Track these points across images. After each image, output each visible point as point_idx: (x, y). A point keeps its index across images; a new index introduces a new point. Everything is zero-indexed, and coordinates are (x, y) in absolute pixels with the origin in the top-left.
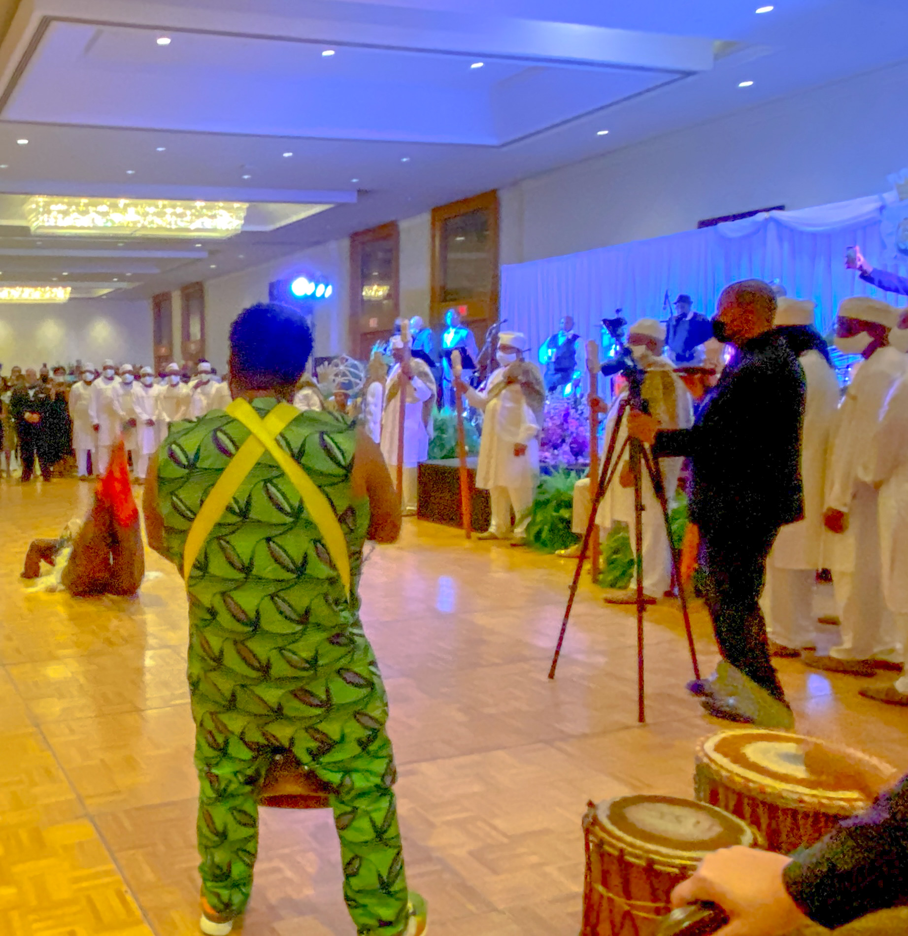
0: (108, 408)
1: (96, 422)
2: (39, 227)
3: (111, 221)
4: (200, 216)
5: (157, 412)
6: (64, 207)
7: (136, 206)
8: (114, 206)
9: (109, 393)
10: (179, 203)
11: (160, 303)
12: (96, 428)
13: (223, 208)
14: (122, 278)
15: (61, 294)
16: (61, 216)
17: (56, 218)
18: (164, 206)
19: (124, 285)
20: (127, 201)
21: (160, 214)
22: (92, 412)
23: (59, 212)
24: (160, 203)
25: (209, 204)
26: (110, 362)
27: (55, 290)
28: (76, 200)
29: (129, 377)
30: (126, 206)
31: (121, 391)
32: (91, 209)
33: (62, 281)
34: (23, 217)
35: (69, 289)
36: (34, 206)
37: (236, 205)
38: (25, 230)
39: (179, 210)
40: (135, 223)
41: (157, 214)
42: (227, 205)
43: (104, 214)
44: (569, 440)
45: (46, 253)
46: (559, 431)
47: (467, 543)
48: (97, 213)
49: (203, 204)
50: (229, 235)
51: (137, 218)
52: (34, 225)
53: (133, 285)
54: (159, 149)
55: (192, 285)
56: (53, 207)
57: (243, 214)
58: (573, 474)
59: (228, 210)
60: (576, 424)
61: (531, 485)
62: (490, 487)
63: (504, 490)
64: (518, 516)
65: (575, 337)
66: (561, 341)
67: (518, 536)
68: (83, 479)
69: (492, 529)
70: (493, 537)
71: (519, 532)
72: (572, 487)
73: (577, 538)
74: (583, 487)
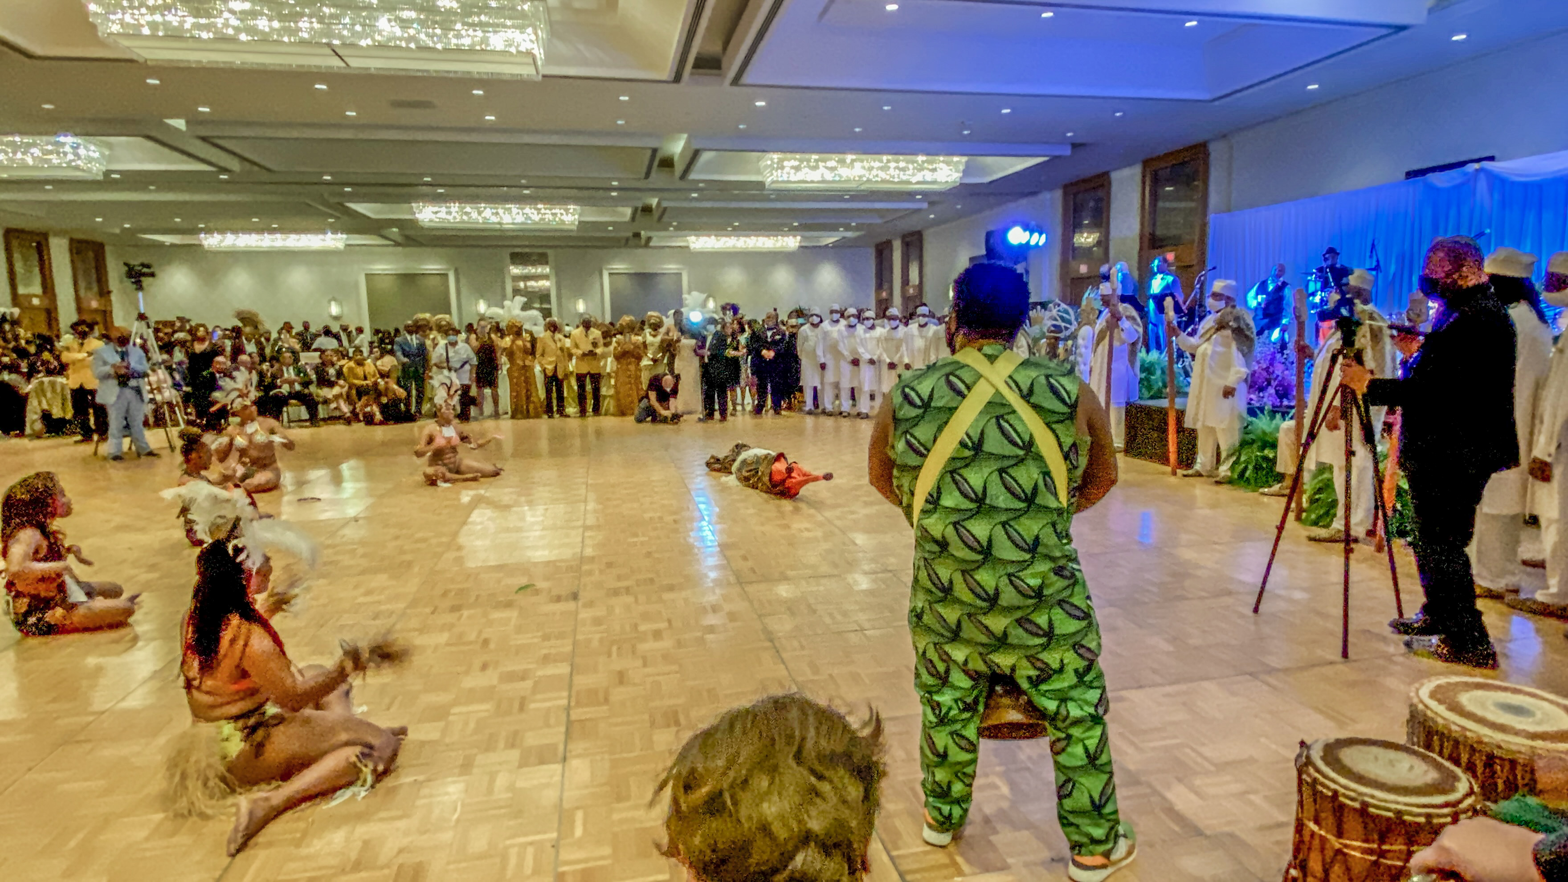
0: (834, 349)
1: (822, 361)
2: (773, 182)
3: (840, 176)
4: (921, 169)
5: (878, 352)
6: (797, 163)
7: (862, 161)
8: (842, 162)
9: (835, 335)
10: (901, 158)
11: (882, 251)
12: (823, 367)
13: (943, 162)
14: (848, 228)
15: (791, 242)
16: (793, 171)
17: (789, 173)
18: (888, 161)
19: (849, 234)
20: (854, 157)
21: (885, 168)
22: (820, 353)
23: (792, 167)
24: (885, 158)
25: (930, 158)
26: (836, 307)
27: (786, 239)
28: (807, 156)
29: (853, 320)
30: (853, 161)
31: (845, 333)
32: (821, 164)
33: (793, 230)
34: (759, 172)
35: (799, 238)
36: (769, 162)
37: (956, 159)
38: (761, 185)
39: (902, 164)
40: (860, 177)
41: (881, 169)
42: (947, 158)
43: (832, 169)
44: (1274, 383)
45: (779, 205)
46: (1265, 374)
47: (1173, 480)
48: (826, 168)
49: (924, 158)
50: (949, 187)
51: (863, 172)
52: (769, 180)
53: (857, 234)
54: (886, 108)
55: (912, 234)
56: (786, 163)
57: (962, 168)
58: (1278, 416)
59: (948, 163)
60: (1281, 367)
61: (1237, 425)
62: (1198, 426)
63: (1212, 431)
64: (1224, 455)
65: (1284, 284)
66: (1271, 288)
67: (1223, 474)
68: (810, 413)
69: (1197, 467)
70: (1199, 475)
71: (1224, 470)
72: (1277, 429)
73: (1281, 477)
74: (1289, 429)
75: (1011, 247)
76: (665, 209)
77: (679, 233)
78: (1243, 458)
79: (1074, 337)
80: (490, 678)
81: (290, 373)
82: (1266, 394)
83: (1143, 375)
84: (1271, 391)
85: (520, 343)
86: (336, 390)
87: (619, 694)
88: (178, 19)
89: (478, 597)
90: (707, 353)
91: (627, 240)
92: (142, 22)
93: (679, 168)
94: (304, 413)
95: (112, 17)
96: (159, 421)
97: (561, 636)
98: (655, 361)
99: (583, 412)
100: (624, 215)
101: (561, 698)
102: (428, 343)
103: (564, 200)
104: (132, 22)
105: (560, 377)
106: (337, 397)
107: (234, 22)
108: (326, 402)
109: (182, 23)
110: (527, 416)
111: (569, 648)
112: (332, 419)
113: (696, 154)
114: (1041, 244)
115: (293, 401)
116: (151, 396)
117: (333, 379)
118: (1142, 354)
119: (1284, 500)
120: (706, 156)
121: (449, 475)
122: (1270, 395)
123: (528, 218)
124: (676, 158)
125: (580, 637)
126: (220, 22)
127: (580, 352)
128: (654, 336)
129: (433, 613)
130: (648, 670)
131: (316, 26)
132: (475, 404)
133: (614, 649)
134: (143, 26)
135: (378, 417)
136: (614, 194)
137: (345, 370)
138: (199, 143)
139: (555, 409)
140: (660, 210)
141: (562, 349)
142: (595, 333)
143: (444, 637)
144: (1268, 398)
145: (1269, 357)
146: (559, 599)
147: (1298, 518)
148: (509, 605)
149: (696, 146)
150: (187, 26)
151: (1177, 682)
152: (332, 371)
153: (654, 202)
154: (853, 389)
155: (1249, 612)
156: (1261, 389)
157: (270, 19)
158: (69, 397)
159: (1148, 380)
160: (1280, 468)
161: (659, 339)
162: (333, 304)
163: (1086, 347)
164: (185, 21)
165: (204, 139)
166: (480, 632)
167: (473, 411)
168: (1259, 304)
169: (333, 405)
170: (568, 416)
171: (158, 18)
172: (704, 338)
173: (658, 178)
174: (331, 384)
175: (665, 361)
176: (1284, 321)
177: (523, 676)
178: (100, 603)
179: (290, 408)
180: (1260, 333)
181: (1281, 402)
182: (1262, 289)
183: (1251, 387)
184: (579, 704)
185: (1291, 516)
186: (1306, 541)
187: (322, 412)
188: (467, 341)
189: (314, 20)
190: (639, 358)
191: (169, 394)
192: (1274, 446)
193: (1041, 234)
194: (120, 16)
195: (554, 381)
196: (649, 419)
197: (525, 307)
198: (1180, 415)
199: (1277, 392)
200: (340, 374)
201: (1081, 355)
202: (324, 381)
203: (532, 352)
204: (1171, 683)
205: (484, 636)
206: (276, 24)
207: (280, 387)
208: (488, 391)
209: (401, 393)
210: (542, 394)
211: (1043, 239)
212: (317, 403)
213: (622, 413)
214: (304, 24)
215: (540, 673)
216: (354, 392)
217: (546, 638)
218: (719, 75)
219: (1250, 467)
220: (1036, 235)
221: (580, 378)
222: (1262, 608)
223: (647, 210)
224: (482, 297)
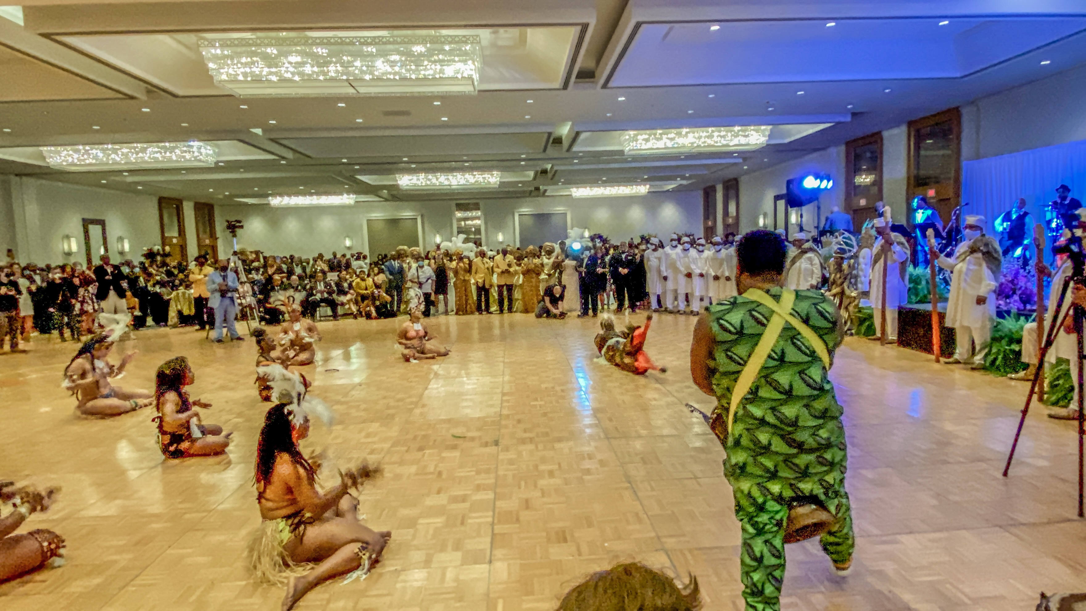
0: (673, 266)
1: (665, 274)
2: (630, 150)
3: (677, 143)
4: (736, 135)
5: (706, 268)
6: (647, 137)
7: (694, 133)
8: (679, 134)
9: (674, 256)
10: (722, 129)
11: (709, 193)
12: (665, 278)
13: (753, 130)
14: (683, 178)
15: (642, 190)
16: (644, 142)
17: (641, 144)
18: (713, 132)
19: (684, 182)
20: (688, 130)
21: (710, 137)
22: (663, 268)
23: (644, 140)
24: (710, 129)
25: (744, 128)
26: (674, 236)
27: (639, 187)
28: (654, 131)
29: (687, 246)
30: (687, 133)
31: (682, 255)
32: (664, 137)
33: (644, 181)
34: (620, 144)
35: (648, 186)
36: (627, 137)
37: (763, 127)
38: (621, 152)
39: (723, 133)
40: (692, 143)
41: (708, 137)
42: (756, 127)
43: (672, 139)
44: (1019, 292)
45: (633, 165)
46: (1010, 285)
47: (937, 366)
48: (668, 138)
49: (740, 128)
50: (757, 147)
51: (694, 140)
52: (627, 149)
53: (690, 182)
54: (711, 96)
55: (730, 180)
56: (639, 137)
57: (767, 133)
58: (1022, 318)
59: (757, 131)
60: (1024, 280)
61: (989, 325)
62: (957, 326)
63: (968, 329)
64: (978, 348)
65: (1026, 214)
66: (1014, 217)
67: (977, 362)
68: (655, 311)
69: (956, 356)
70: (957, 362)
71: (978, 359)
72: (1022, 328)
73: (1026, 366)
74: (1031, 329)
75: (806, 190)
76: (556, 171)
77: (564, 186)
78: (994, 350)
79: (856, 257)
80: (442, 499)
81: (321, 286)
82: (1012, 300)
83: (912, 285)
84: (1016, 298)
85: (461, 264)
86: (349, 297)
87: (525, 515)
88: (259, 69)
89: (435, 441)
90: (583, 270)
91: (531, 191)
92: (239, 72)
93: (566, 143)
94: (329, 311)
95: (222, 71)
96: (244, 317)
97: (488, 471)
98: (549, 275)
99: (501, 311)
100: (529, 176)
101: (487, 517)
102: (405, 265)
103: (489, 169)
104: (233, 73)
105: (487, 287)
106: (349, 301)
107: (291, 69)
108: (343, 304)
109: (261, 72)
110: (466, 313)
111: (493, 481)
112: (345, 315)
113: (578, 134)
114: (829, 187)
115: (323, 304)
116: (239, 301)
117: (347, 290)
118: (910, 269)
119: (1029, 384)
120: (583, 136)
121: (417, 355)
122: (1015, 301)
123: (467, 181)
124: (563, 138)
125: (501, 473)
126: (283, 69)
127: (500, 270)
128: (549, 259)
129: (407, 451)
130: (545, 500)
131: (340, 68)
132: (434, 306)
133: (523, 483)
134: (238, 75)
135: (374, 314)
136: (523, 163)
137: (354, 284)
138: (270, 142)
139: (483, 308)
140: (553, 172)
141: (488, 269)
142: (510, 258)
143: (413, 469)
144: (1014, 304)
145: (1013, 272)
146: (486, 444)
147: (1041, 399)
148: (454, 447)
149: (577, 129)
150: (264, 73)
151: (941, 530)
152: (346, 285)
153: (549, 166)
154: (687, 295)
155: (999, 475)
156: (1008, 297)
157: (313, 66)
158: (193, 302)
159: (916, 289)
160: (1025, 359)
161: (552, 260)
162: (347, 239)
163: (866, 265)
164: (263, 71)
165: (273, 140)
166: (436, 466)
167: (432, 310)
168: (1004, 229)
169: (347, 306)
170: (491, 313)
171: (248, 70)
172: (583, 260)
173: (552, 152)
174: (345, 293)
175: (557, 275)
176: (1026, 242)
177: (464, 499)
178: (211, 439)
179: (321, 309)
180: (1005, 253)
181: (1025, 306)
182: (1007, 218)
183: (999, 295)
184: (499, 522)
185: (1035, 397)
186: (1046, 418)
187: (340, 311)
188: (429, 265)
189: (338, 65)
190: (538, 274)
191: (250, 300)
192: (1019, 341)
193: (829, 181)
194: (226, 70)
195: (483, 290)
196: (545, 315)
197: (466, 241)
198: (942, 317)
199: (1021, 298)
200: (350, 286)
201: (862, 270)
202: (342, 292)
203: (469, 271)
204: (935, 531)
205: (438, 469)
206: (316, 69)
207: (315, 295)
208: (441, 297)
209: (388, 298)
210: (475, 298)
211: (831, 183)
212: (337, 305)
213: (526, 311)
214: (332, 68)
215: (474, 498)
216: (359, 299)
217: (478, 472)
218: (593, 82)
219: (1000, 357)
220: (825, 182)
221: (500, 287)
222: (1010, 471)
223: (544, 172)
224: (438, 232)
